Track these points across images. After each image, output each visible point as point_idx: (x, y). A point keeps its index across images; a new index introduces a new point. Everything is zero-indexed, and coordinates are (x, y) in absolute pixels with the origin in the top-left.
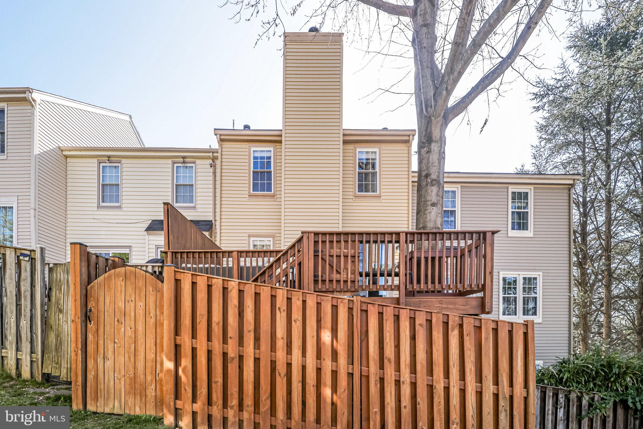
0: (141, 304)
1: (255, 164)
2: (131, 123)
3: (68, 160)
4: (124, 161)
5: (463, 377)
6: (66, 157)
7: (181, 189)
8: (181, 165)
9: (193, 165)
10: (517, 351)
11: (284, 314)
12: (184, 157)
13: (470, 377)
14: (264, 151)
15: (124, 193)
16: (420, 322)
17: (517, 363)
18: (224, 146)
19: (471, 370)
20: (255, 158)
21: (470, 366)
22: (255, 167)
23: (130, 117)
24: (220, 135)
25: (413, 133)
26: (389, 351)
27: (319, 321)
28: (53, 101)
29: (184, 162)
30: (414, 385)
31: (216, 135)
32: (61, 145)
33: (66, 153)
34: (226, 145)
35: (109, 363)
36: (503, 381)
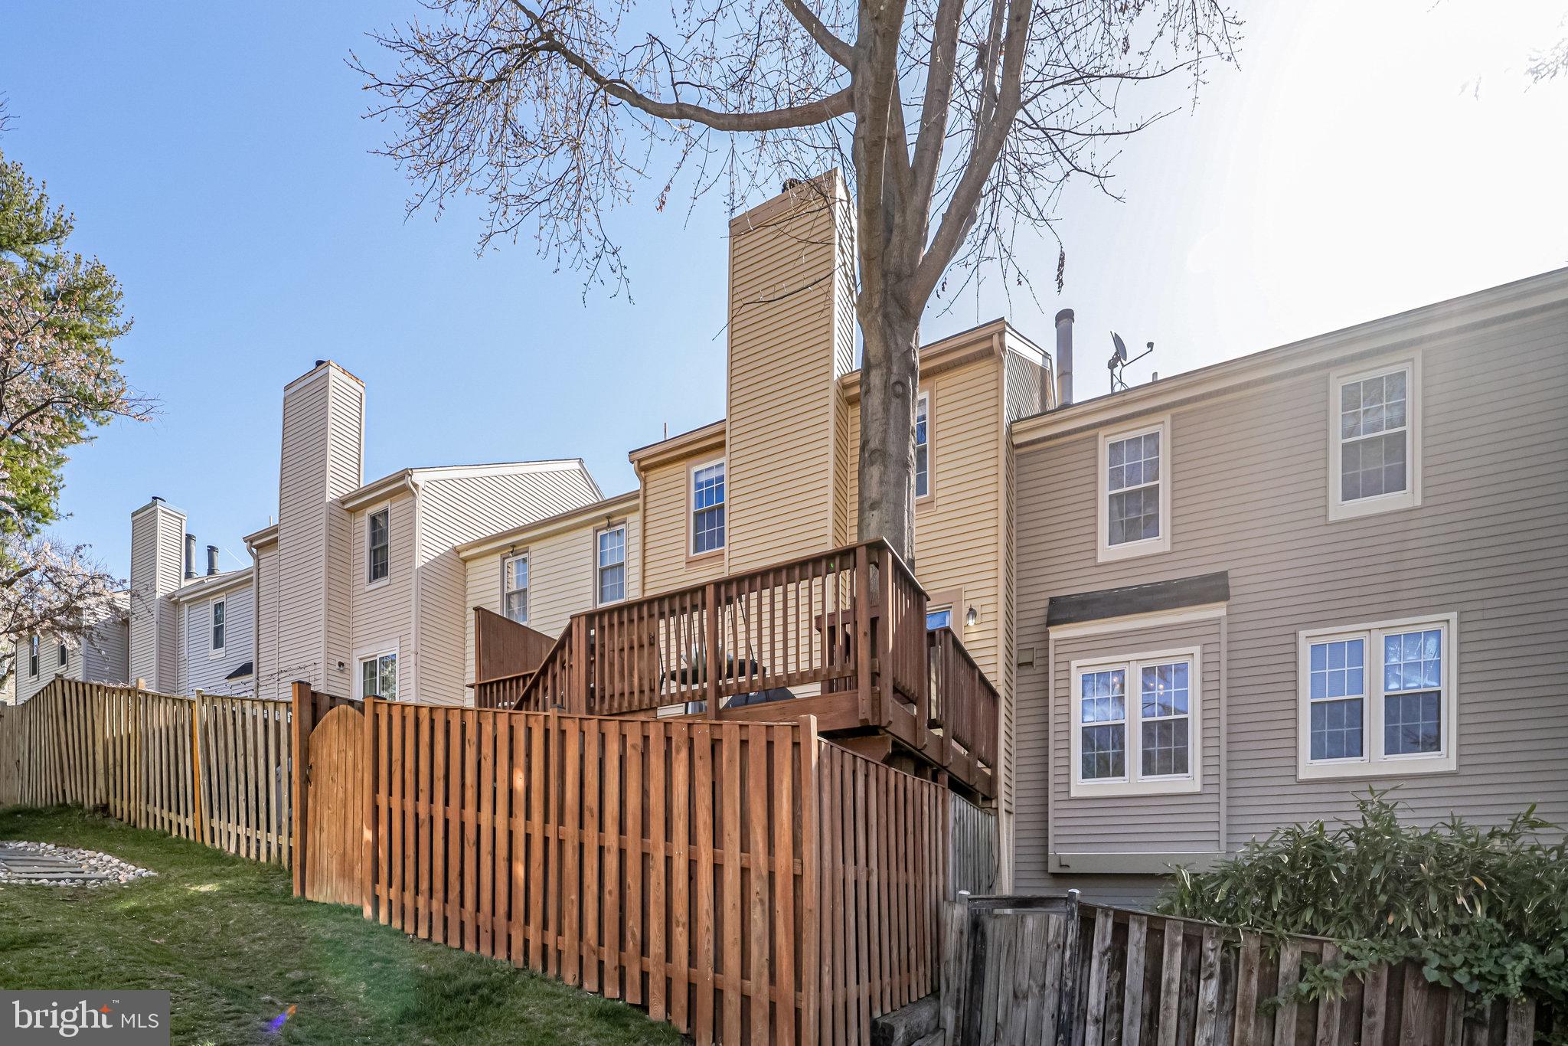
0: (350, 754)
1: (699, 496)
2: (583, 472)
3: (469, 565)
4: (532, 547)
5: (692, 839)
6: (465, 561)
7: (608, 574)
8: (604, 532)
9: (622, 527)
10: (781, 782)
11: (474, 748)
12: (609, 517)
13: (704, 836)
14: (712, 468)
15: (533, 603)
16: (633, 742)
17: (781, 806)
18: (648, 479)
19: (705, 823)
20: (699, 486)
21: (704, 817)
22: (699, 503)
23: (581, 461)
24: (639, 461)
25: (998, 327)
26: (591, 799)
27: (511, 757)
28: (452, 477)
29: (609, 526)
30: (622, 852)
31: (632, 462)
32: (456, 544)
33: (463, 555)
34: (653, 475)
35: (324, 835)
36: (756, 843)
